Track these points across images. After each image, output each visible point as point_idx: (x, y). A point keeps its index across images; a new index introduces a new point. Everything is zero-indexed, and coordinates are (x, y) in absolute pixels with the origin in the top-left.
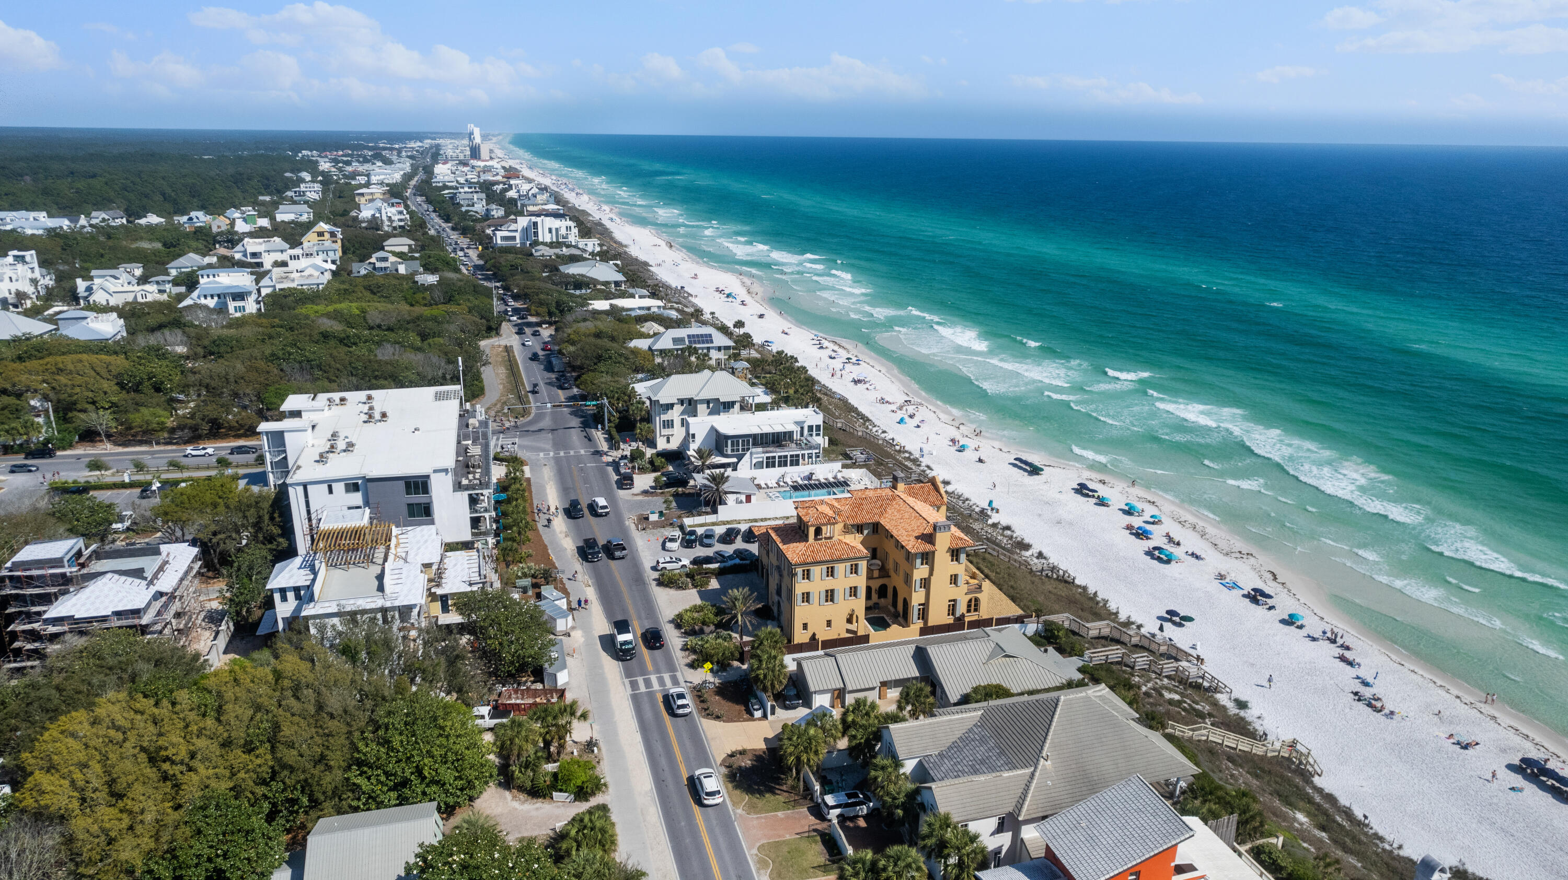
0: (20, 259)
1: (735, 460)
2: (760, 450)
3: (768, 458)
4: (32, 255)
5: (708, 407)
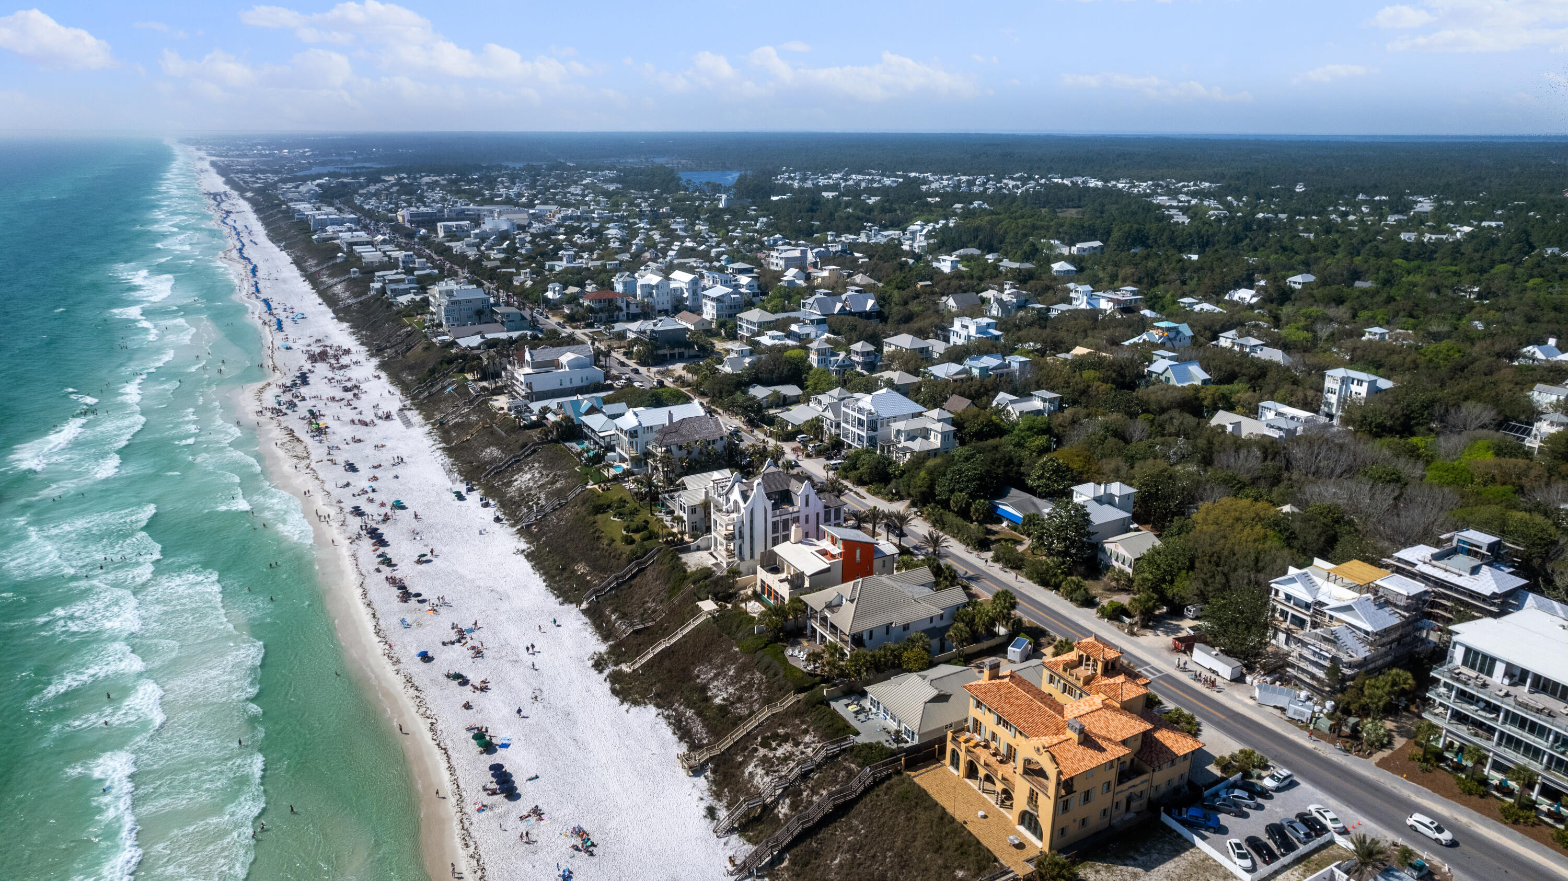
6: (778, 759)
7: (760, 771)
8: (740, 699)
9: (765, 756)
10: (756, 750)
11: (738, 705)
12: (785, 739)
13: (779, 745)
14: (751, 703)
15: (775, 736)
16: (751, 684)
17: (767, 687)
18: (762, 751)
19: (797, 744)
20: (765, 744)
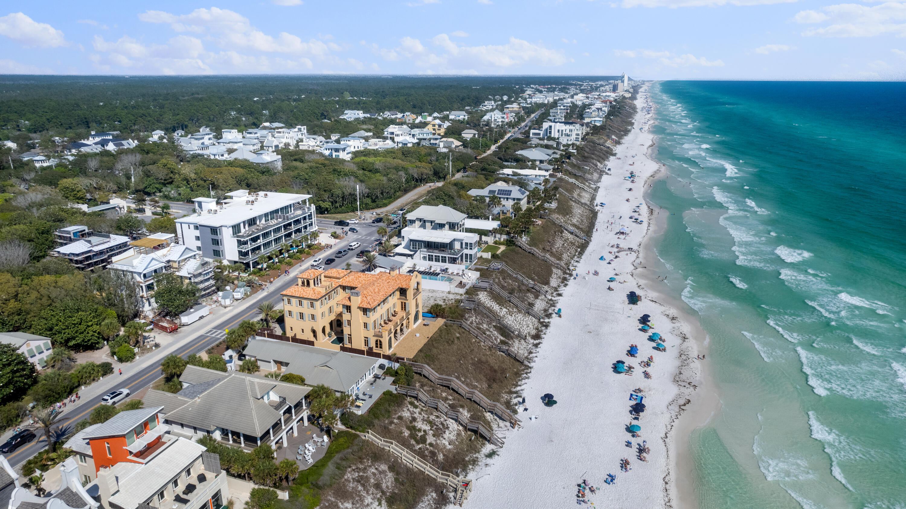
0: (300, 130)
1: (412, 253)
2: (425, 250)
3: (429, 255)
4: (304, 129)
5: (431, 225)
6: (432, 427)
7: (447, 435)
8: (378, 486)
9: (434, 435)
10: (431, 445)
11: (384, 486)
12: (413, 429)
13: (420, 430)
14: (380, 473)
15: (413, 436)
16: (359, 480)
17: (361, 463)
18: (430, 439)
19: (414, 419)
20: (423, 440)
